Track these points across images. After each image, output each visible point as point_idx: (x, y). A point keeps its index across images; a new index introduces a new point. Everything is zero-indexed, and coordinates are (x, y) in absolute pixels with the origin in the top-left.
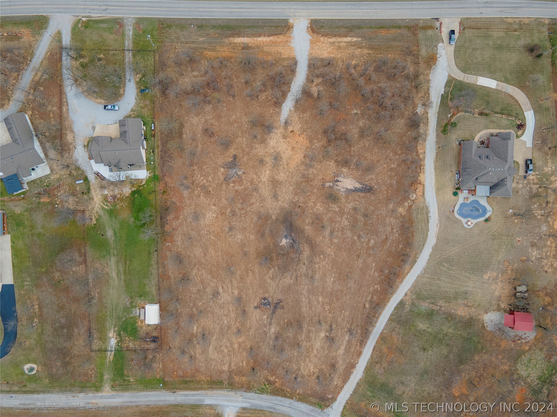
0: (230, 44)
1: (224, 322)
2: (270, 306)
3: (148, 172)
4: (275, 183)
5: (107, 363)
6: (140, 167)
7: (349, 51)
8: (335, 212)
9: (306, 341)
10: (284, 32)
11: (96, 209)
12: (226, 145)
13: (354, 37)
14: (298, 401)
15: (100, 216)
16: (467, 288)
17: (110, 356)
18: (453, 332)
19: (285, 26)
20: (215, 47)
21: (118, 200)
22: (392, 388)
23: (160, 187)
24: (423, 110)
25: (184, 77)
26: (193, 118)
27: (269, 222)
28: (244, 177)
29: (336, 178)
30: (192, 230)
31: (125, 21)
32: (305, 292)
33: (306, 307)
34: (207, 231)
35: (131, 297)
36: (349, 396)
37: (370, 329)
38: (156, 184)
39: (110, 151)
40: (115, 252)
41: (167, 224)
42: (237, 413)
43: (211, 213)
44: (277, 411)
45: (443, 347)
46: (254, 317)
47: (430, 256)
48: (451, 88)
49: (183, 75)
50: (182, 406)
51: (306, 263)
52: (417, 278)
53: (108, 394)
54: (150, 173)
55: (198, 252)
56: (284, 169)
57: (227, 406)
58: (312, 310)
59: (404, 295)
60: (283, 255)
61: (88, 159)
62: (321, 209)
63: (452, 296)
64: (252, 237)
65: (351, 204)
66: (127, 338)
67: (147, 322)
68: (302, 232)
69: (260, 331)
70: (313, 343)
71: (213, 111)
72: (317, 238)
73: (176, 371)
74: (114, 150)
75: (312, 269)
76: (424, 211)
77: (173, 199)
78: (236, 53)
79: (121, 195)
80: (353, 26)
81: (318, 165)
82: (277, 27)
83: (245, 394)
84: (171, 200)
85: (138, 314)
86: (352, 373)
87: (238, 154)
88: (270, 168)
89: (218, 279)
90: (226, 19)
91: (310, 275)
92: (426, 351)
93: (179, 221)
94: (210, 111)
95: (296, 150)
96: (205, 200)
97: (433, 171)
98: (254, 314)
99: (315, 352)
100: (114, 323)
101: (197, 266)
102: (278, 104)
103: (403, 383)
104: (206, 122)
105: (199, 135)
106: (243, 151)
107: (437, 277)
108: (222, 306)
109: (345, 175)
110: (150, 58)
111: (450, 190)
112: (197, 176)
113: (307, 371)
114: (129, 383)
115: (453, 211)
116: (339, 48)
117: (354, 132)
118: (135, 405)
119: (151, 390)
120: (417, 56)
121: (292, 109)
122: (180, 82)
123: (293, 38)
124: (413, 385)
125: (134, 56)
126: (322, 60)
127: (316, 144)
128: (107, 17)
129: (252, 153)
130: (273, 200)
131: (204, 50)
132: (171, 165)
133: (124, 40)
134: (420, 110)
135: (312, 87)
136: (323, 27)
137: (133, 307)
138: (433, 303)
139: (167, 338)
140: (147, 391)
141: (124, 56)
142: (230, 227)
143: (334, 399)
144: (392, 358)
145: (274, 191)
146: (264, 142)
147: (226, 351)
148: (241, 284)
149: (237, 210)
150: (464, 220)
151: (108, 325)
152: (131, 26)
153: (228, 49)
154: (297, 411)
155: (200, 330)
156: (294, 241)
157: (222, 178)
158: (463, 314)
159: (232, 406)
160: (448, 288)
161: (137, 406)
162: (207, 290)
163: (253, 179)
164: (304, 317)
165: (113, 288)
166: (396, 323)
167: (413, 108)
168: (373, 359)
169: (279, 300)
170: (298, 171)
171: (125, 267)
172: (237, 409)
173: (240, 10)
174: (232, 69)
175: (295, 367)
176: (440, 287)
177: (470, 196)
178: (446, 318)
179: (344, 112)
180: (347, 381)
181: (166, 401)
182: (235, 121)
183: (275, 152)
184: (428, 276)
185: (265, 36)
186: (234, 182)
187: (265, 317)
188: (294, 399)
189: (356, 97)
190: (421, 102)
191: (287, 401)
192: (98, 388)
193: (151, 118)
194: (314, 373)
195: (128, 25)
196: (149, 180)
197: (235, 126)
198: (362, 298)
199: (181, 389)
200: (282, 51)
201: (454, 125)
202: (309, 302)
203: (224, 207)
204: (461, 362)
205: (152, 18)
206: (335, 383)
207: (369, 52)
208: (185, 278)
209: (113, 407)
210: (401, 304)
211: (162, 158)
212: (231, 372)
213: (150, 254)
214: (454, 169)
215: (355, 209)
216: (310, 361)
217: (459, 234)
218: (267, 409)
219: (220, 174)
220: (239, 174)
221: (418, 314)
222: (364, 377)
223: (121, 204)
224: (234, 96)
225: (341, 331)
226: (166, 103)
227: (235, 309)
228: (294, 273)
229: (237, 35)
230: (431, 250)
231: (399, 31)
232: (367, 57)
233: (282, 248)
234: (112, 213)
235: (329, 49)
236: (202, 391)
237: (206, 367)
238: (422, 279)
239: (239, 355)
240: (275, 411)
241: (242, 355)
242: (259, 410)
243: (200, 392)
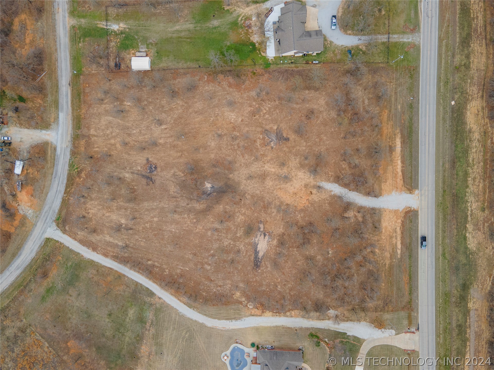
0: (395, 135)
1: (134, 130)
2: (149, 173)
3: (273, 58)
4: (263, 177)
5: (96, 22)
6: (277, 50)
7: (388, 247)
8: (236, 233)
9: (117, 206)
10: (406, 186)
11: (238, 9)
12: (299, 131)
13: (401, 251)
14: (63, 198)
15: (232, 13)
16: (166, 354)
17: (102, 25)
18: (126, 342)
19: (411, 186)
20: (392, 120)
21: (247, 30)
22: (75, 285)
23: (259, 69)
24: (331, 316)
25: (363, 90)
26: (324, 100)
27: (227, 172)
28: (268, 148)
29: (267, 234)
30: (219, 100)
31: (417, 34)
32: (162, 205)
33: (148, 206)
34: (218, 113)
35: (157, 44)
36: (67, 246)
37: (128, 265)
38: (262, 66)
39: (293, 22)
40: (198, 28)
41: (225, 77)
42: (51, 142)
43: (235, 117)
44: (53, 180)
45: (112, 333)
46: (139, 157)
47: (196, 321)
48: (352, 342)
49: (365, 90)
50: (57, 92)
51: (188, 206)
52: (175, 309)
53: (67, 23)
54: (271, 59)
55: (199, 105)
56: (276, 186)
57: (57, 133)
58: (145, 211)
59: (160, 297)
60: (196, 185)
61: (285, 2)
62: (239, 220)
63: (158, 341)
64: (212, 156)
65: (243, 248)
66: (118, 40)
67: (133, 59)
68: (218, 202)
69: (126, 164)
70: (115, 212)
71: (331, 118)
72: (212, 216)
73: (89, 86)
74: (293, 25)
75: (183, 212)
76: (236, 316)
77: (247, 82)
78: (386, 140)
79: (251, 33)
80: (412, 250)
81: (280, 217)
82: (411, 178)
83: (69, 150)
84: (247, 79)
85: (141, 50)
86: (88, 249)
87: (290, 142)
88: (277, 172)
89: (174, 125)
90: (419, 130)
91: (177, 209)
92: (108, 317)
93: (227, 88)
94: (331, 116)
95: (294, 196)
96: (247, 111)
97: (275, 324)
98: (141, 158)
99: (107, 214)
100: (133, 27)
101: (186, 105)
102: (338, 180)
103: (79, 295)
104: (320, 112)
105: (307, 106)
106: (293, 147)
107: (176, 327)
108: (149, 128)
109: (271, 243)
110: (381, 58)
111: (257, 340)
112: (269, 104)
113: (90, 206)
114: (77, 42)
115: (237, 343)
116: (391, 237)
117: (311, 251)
118: (57, 48)
119: (71, 62)
120: (383, 310)
121: (333, 193)
122: (358, 87)
123: (400, 193)
124: (77, 304)
125: (383, 43)
126: (379, 221)
127: (299, 216)
128: (420, 17)
129: (291, 155)
130: (247, 175)
131: (389, 109)
132: (280, 79)
133: (399, 33)
134: (332, 312)
135: (353, 211)
136: (411, 222)
137: (148, 45)
138: (152, 323)
139: (120, 78)
140: (70, 58)
141: (383, 34)
142: (222, 135)
143: (64, 232)
144: (102, 285)
145: (256, 176)
146: (301, 167)
147: (108, 133)
148: (169, 146)
149: (237, 141)
150: (228, 352)
151: (131, 22)
152: (412, 40)
153: (390, 132)
154: (54, 197)
155: (127, 108)
156: (209, 195)
157: (268, 127)
158: (142, 351)
159: (58, 138)
160: (166, 337)
161: (56, 50)
163: (266, 156)
164: (139, 204)
165: (164, 27)
166: (134, 289)
167: (334, 306)
168: (101, 267)
169: (155, 181)
170: (274, 198)
171: (184, 38)
172: (55, 142)
173: (427, 144)
174: (370, 136)
175: (93, 196)
176: (167, 330)
177: (251, 358)
178: (138, 335)
179: (330, 242)
180: (81, 244)
181: (62, 77)
182: (321, 140)
183: (292, 177)
184: (177, 319)
185: (402, 167)
186: (264, 138)
187: (139, 168)
188: (65, 195)
189: (344, 253)
190: (339, 314)
191: (62, 188)
192: (73, 13)
193: (324, 60)
194: (88, 213)
195: (413, 37)
196: (265, 59)
197: (316, 139)
198: (157, 258)
199: (72, 90)
200: (388, 183)
201: (318, 344)
202: (153, 209)
203: (241, 130)
204: (99, 348)
205: (420, 60)
206: (79, 233)
207: (387, 266)
208: (174, 94)
209: (55, 28)
210: (151, 294)
211: (286, 71)
212: (89, 137)
213: (197, 60)
214: (276, 344)
215: (239, 251)
216: (99, 210)
217: (216, 348)
218: (55, 170)
219: (271, 125)
220: (272, 143)
221: (142, 310)
222: (85, 259)
223: (242, 33)
224: (345, 138)
225: (126, 238)
226: (338, 74)
227: (146, 140)
228: (180, 195)
229: (403, 141)
230: (201, 321)
231: (407, 293)
232: (382, 263)
233: (202, 184)
234: (235, 25)
235: (390, 227)
236: (71, 111)
237: (93, 114)
238: (174, 314)
239: (104, 144)
240: (53, 177)
241: (104, 147)
242: (54, 163)
243: (70, 108)
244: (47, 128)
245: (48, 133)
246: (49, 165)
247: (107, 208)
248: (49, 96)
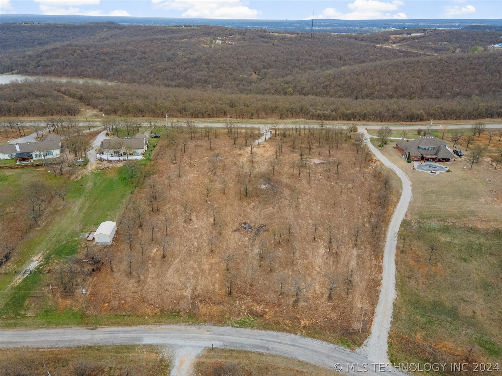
1: (193, 244)
2: (252, 230)
5: (8, 289)
9: (303, 259)
11: (86, 172)
12: (212, 150)
14: (305, 336)
15: (86, 176)
16: (469, 208)
17: (18, 280)
21: (109, 168)
22: (451, 308)
28: (225, 160)
29: (304, 160)
35: (85, 225)
36: (390, 325)
38: (148, 162)
42: (198, 357)
43: (193, 175)
44: (272, 352)
46: (232, 239)
47: (412, 191)
51: (288, 199)
52: (409, 204)
54: (144, 158)
56: (259, 157)
57: (181, 347)
58: (302, 230)
59: (404, 216)
60: (264, 194)
62: (295, 171)
63: (457, 214)
64: (232, 185)
65: (321, 169)
68: (280, 182)
69: (240, 252)
70: (312, 260)
72: (296, 185)
79: (113, 166)
83: (215, 329)
84: (158, 169)
85: (86, 237)
86: (380, 291)
87: (221, 153)
88: (247, 157)
89: (193, 211)
91: (294, 206)
93: (162, 178)
94: (200, 141)
95: (268, 151)
96: (189, 169)
98: (233, 236)
99: (317, 269)
101: (172, 202)
106: (225, 152)
107: (431, 202)
108: (194, 230)
111: (403, 161)
113: (311, 292)
115: (413, 169)
118: (13, 348)
119: (54, 326)
121: (263, 142)
129: (232, 152)
132: (164, 156)
137: (82, 232)
138: (441, 221)
143: (366, 332)
147: (192, 274)
149: (218, 173)
151: (38, 248)
154: (306, 350)
155: (161, 252)
156: (273, 187)
157: (206, 160)
159: (190, 346)
162: (178, 219)
163: (233, 161)
165: (68, 219)
168: (400, 273)
169: (262, 224)
171: (92, 204)
172: (198, 351)
180: (377, 302)
181: (74, 341)
184: (420, 202)
186: (217, 162)
187: (246, 239)
191: (287, 337)
194: (322, 294)
196: (142, 160)
197: (220, 145)
199: (107, 325)
210: (405, 223)
211: (158, 153)
212: (194, 298)
213: (124, 195)
214: (400, 155)
217: (428, 178)
218: (253, 350)
220: (221, 159)
221: (431, 230)
222: (400, 297)
223: (110, 171)
225: (345, 247)
227: (209, 232)
228: (277, 204)
233: (262, 190)
236: (143, 326)
238: (416, 205)
239: (209, 278)
240: (267, 352)
241: (213, 277)
242: (240, 351)
243: (138, 327)
244: (167, 366)
245: (177, 363)
246: (244, 361)
247: (308, 270)
248: (102, 363)
